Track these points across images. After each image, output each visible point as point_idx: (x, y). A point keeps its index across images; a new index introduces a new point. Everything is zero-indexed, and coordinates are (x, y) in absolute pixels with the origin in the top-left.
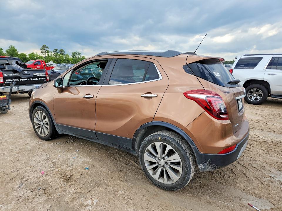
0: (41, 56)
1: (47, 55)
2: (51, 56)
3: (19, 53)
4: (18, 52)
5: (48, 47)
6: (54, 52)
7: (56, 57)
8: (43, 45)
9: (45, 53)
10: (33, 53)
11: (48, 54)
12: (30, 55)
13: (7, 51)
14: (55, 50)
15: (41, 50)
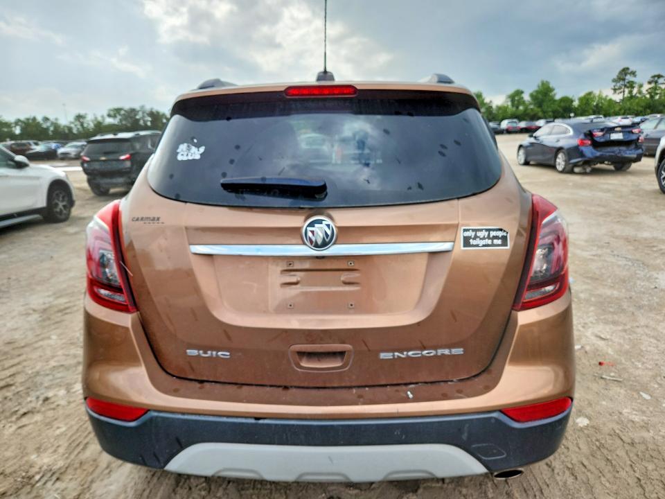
0: (610, 100)
1: (627, 94)
2: (638, 95)
3: (558, 97)
4: (555, 95)
5: (633, 73)
6: (650, 83)
7: (652, 97)
8: (621, 68)
9: (622, 90)
10: (590, 94)
11: (630, 92)
12: (581, 100)
13: (532, 95)
14: (654, 77)
15: (614, 84)
